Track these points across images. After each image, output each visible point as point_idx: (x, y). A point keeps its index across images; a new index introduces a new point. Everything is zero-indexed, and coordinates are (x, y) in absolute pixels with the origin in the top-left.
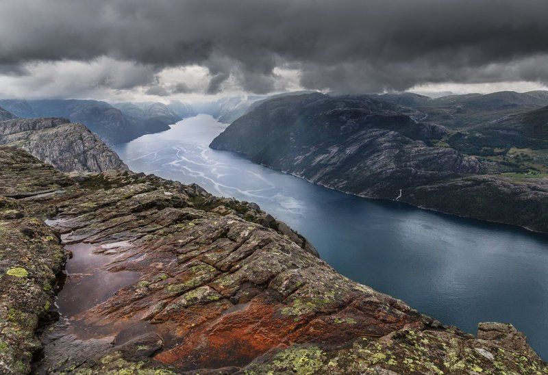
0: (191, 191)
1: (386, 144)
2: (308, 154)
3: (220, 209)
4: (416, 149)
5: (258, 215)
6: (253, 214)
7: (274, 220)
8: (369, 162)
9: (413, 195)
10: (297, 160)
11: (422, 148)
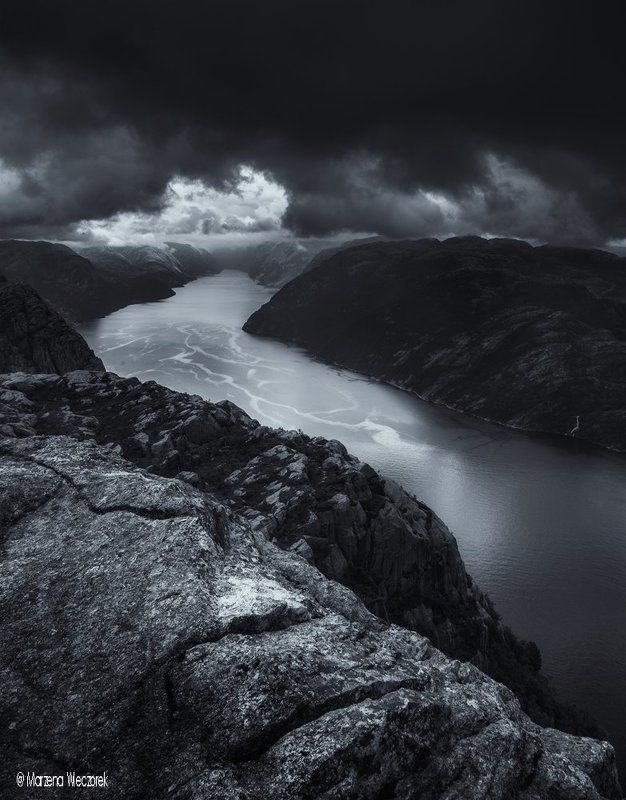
0: (222, 414)
1: (550, 334)
2: (417, 348)
3: (278, 452)
4: (600, 344)
5: (347, 466)
6: (339, 463)
7: (375, 475)
8: (522, 366)
9: (598, 426)
10: (398, 358)
11: (609, 343)
